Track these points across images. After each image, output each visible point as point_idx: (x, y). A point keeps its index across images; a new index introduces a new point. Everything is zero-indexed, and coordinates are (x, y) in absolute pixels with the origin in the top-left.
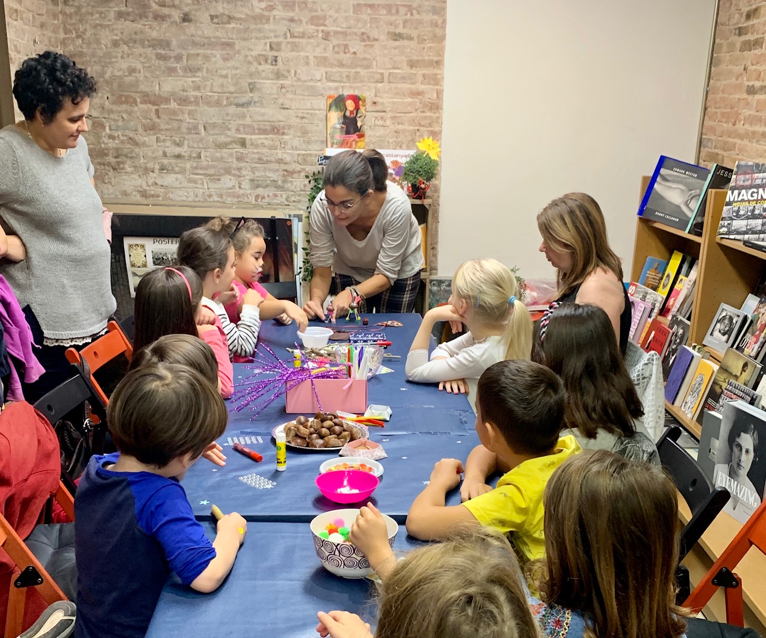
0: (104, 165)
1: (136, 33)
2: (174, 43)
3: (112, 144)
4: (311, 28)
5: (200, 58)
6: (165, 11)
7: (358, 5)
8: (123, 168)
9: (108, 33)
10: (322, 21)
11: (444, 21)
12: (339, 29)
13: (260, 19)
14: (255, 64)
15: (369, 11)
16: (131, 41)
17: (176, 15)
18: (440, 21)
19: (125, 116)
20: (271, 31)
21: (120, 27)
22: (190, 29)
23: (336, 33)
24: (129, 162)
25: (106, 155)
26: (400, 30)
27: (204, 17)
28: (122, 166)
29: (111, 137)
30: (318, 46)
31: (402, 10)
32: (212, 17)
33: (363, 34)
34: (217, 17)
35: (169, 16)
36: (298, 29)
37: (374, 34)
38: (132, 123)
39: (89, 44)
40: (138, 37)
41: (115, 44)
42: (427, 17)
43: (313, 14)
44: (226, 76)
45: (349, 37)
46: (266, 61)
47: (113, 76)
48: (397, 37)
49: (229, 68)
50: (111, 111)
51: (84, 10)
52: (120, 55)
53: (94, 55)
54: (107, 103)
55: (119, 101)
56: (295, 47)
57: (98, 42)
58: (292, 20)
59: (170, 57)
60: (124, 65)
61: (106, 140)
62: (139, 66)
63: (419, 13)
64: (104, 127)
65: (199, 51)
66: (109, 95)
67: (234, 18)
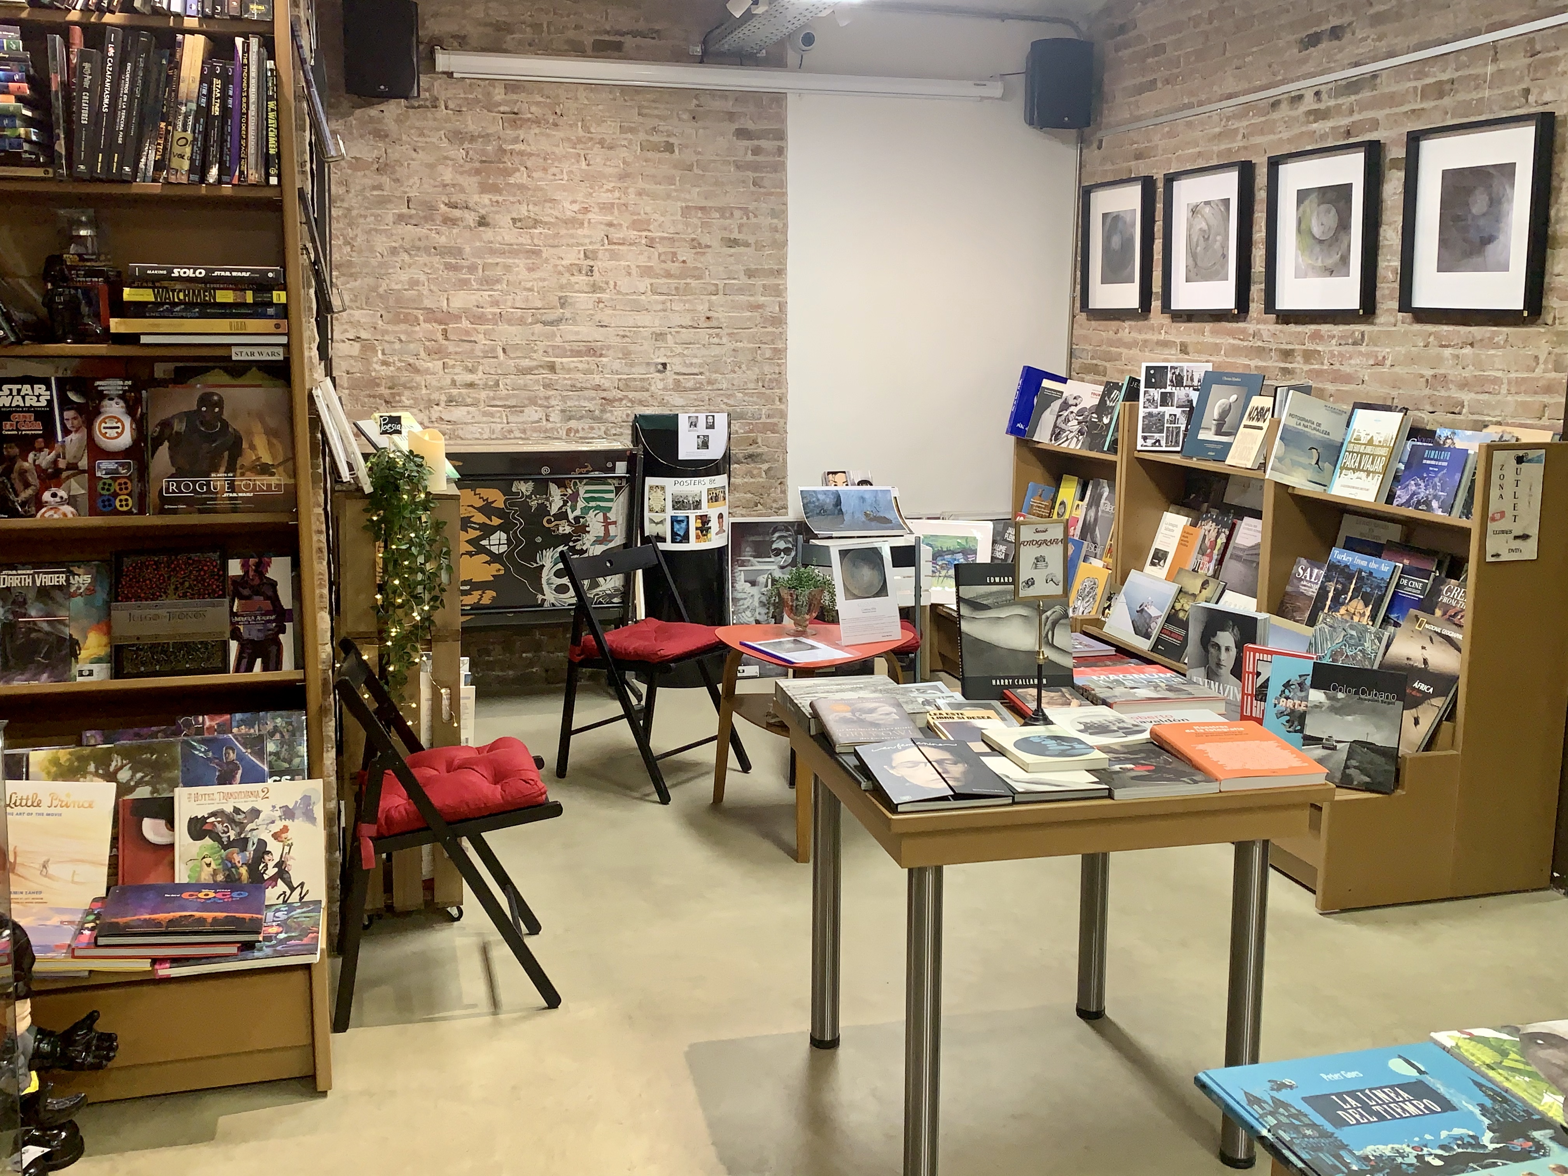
0: (374, 397)
1: (420, 240)
2: (467, 249)
3: (384, 371)
4: (632, 234)
5: (499, 268)
6: (457, 213)
7: (687, 207)
8: (400, 402)
9: (385, 239)
10: (645, 227)
11: (785, 226)
12: (666, 235)
13: (573, 222)
14: (567, 275)
15: (700, 215)
16: (413, 249)
17: (470, 218)
18: (780, 226)
19: (403, 338)
20: (585, 236)
21: (400, 231)
22: (487, 234)
23: (662, 238)
24: (407, 393)
25: (378, 385)
26: (735, 235)
27: (505, 220)
28: (397, 398)
29: (385, 363)
30: (641, 253)
31: (737, 214)
32: (514, 220)
33: (693, 240)
34: (520, 220)
35: (462, 219)
36: (616, 235)
37: (705, 240)
38: (412, 346)
39: (360, 252)
40: (421, 244)
41: (394, 251)
42: (766, 221)
43: (635, 217)
44: (531, 290)
45: (677, 244)
46: (580, 271)
47: (389, 291)
48: (733, 243)
49: (535, 280)
50: (386, 332)
51: (354, 213)
52: (398, 265)
53: (366, 264)
54: (380, 322)
55: (397, 320)
56: (614, 256)
57: (372, 250)
58: (610, 225)
59: (463, 267)
60: (404, 277)
61: (377, 367)
62: (423, 278)
63: (756, 216)
64: (374, 350)
65: (498, 260)
66: (383, 313)
67: (541, 222)
